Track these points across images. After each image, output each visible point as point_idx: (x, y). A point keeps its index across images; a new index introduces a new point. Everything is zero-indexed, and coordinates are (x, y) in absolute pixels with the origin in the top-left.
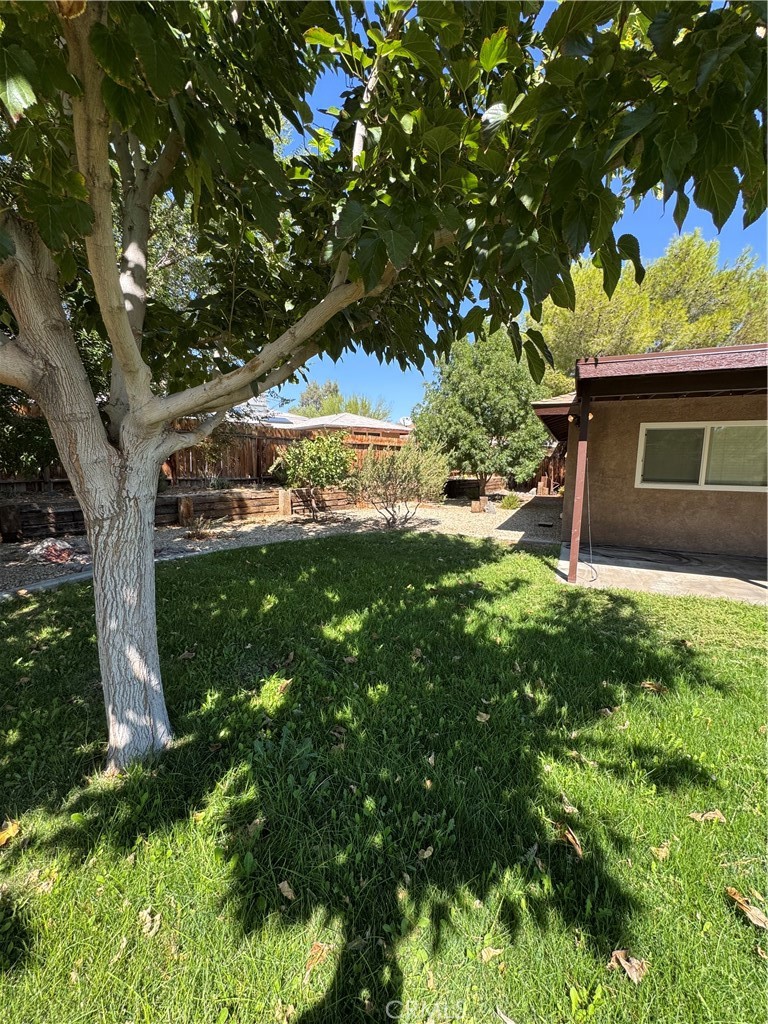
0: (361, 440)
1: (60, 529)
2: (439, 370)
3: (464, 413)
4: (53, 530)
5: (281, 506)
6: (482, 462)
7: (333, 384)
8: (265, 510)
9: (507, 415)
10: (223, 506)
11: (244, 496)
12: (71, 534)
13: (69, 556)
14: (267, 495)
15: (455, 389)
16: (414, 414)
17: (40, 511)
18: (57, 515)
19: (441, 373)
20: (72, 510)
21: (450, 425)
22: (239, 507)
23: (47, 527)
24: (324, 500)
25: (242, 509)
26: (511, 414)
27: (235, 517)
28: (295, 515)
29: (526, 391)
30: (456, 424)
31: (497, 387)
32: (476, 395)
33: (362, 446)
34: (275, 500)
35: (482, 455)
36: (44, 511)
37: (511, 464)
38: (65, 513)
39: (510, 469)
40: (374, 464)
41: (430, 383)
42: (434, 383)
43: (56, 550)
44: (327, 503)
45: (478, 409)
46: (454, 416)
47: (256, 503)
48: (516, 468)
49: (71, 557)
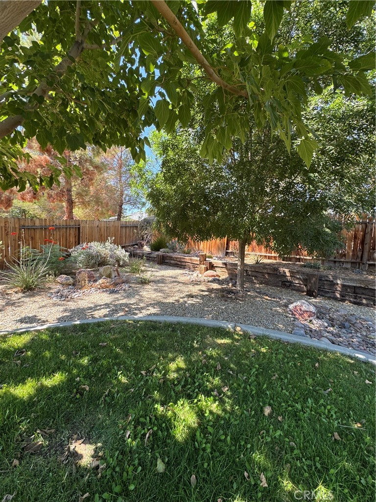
1: (343, 296)
4: (338, 296)
12: (350, 302)
13: (309, 317)
17: (332, 281)
18: (343, 286)
20: (354, 285)
23: (334, 292)
36: (335, 282)
38: (349, 287)
43: (301, 310)
49: (311, 318)
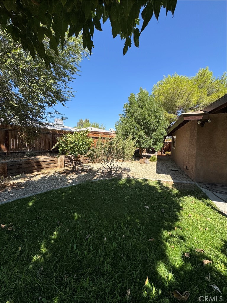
0: (96, 136)
2: (125, 110)
3: (136, 124)
5: (59, 164)
6: (143, 144)
7: (87, 120)
8: (51, 166)
9: (152, 126)
10: (27, 166)
11: (40, 160)
14: (52, 159)
15: (132, 116)
16: (116, 126)
19: (126, 110)
21: (131, 129)
22: (37, 166)
24: (80, 160)
25: (39, 167)
26: (154, 125)
27: (35, 170)
28: (66, 168)
29: (159, 117)
30: (133, 129)
31: (149, 115)
32: (141, 118)
33: (96, 138)
34: (56, 162)
35: (143, 141)
37: (153, 144)
39: (153, 146)
40: (102, 145)
41: (122, 114)
42: (123, 115)
44: (81, 161)
45: (142, 123)
46: (132, 126)
47: (46, 163)
48: (155, 146)
